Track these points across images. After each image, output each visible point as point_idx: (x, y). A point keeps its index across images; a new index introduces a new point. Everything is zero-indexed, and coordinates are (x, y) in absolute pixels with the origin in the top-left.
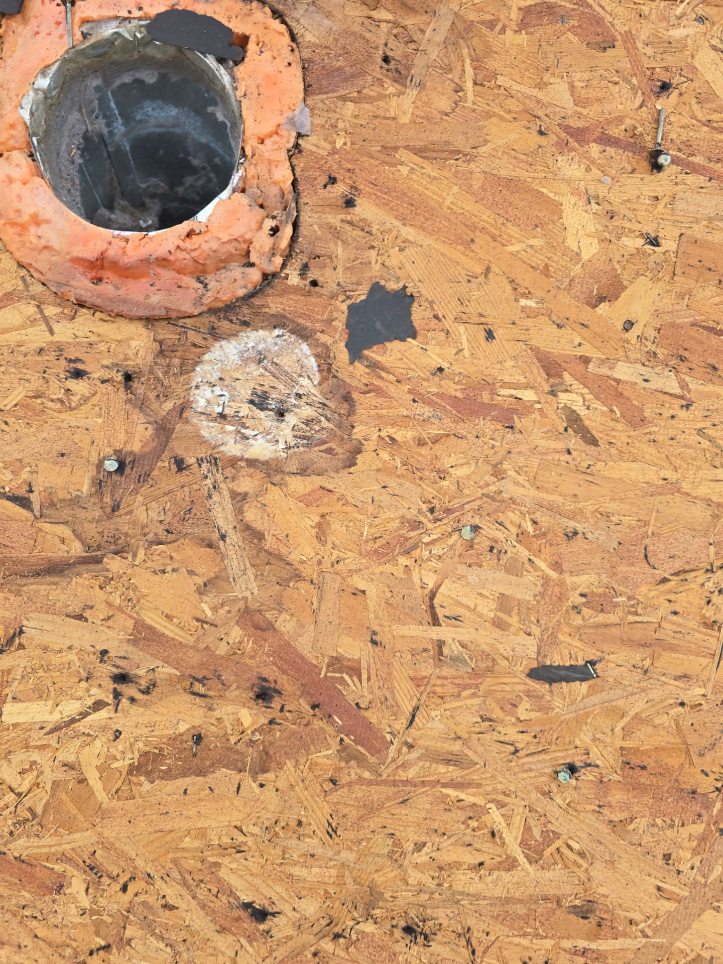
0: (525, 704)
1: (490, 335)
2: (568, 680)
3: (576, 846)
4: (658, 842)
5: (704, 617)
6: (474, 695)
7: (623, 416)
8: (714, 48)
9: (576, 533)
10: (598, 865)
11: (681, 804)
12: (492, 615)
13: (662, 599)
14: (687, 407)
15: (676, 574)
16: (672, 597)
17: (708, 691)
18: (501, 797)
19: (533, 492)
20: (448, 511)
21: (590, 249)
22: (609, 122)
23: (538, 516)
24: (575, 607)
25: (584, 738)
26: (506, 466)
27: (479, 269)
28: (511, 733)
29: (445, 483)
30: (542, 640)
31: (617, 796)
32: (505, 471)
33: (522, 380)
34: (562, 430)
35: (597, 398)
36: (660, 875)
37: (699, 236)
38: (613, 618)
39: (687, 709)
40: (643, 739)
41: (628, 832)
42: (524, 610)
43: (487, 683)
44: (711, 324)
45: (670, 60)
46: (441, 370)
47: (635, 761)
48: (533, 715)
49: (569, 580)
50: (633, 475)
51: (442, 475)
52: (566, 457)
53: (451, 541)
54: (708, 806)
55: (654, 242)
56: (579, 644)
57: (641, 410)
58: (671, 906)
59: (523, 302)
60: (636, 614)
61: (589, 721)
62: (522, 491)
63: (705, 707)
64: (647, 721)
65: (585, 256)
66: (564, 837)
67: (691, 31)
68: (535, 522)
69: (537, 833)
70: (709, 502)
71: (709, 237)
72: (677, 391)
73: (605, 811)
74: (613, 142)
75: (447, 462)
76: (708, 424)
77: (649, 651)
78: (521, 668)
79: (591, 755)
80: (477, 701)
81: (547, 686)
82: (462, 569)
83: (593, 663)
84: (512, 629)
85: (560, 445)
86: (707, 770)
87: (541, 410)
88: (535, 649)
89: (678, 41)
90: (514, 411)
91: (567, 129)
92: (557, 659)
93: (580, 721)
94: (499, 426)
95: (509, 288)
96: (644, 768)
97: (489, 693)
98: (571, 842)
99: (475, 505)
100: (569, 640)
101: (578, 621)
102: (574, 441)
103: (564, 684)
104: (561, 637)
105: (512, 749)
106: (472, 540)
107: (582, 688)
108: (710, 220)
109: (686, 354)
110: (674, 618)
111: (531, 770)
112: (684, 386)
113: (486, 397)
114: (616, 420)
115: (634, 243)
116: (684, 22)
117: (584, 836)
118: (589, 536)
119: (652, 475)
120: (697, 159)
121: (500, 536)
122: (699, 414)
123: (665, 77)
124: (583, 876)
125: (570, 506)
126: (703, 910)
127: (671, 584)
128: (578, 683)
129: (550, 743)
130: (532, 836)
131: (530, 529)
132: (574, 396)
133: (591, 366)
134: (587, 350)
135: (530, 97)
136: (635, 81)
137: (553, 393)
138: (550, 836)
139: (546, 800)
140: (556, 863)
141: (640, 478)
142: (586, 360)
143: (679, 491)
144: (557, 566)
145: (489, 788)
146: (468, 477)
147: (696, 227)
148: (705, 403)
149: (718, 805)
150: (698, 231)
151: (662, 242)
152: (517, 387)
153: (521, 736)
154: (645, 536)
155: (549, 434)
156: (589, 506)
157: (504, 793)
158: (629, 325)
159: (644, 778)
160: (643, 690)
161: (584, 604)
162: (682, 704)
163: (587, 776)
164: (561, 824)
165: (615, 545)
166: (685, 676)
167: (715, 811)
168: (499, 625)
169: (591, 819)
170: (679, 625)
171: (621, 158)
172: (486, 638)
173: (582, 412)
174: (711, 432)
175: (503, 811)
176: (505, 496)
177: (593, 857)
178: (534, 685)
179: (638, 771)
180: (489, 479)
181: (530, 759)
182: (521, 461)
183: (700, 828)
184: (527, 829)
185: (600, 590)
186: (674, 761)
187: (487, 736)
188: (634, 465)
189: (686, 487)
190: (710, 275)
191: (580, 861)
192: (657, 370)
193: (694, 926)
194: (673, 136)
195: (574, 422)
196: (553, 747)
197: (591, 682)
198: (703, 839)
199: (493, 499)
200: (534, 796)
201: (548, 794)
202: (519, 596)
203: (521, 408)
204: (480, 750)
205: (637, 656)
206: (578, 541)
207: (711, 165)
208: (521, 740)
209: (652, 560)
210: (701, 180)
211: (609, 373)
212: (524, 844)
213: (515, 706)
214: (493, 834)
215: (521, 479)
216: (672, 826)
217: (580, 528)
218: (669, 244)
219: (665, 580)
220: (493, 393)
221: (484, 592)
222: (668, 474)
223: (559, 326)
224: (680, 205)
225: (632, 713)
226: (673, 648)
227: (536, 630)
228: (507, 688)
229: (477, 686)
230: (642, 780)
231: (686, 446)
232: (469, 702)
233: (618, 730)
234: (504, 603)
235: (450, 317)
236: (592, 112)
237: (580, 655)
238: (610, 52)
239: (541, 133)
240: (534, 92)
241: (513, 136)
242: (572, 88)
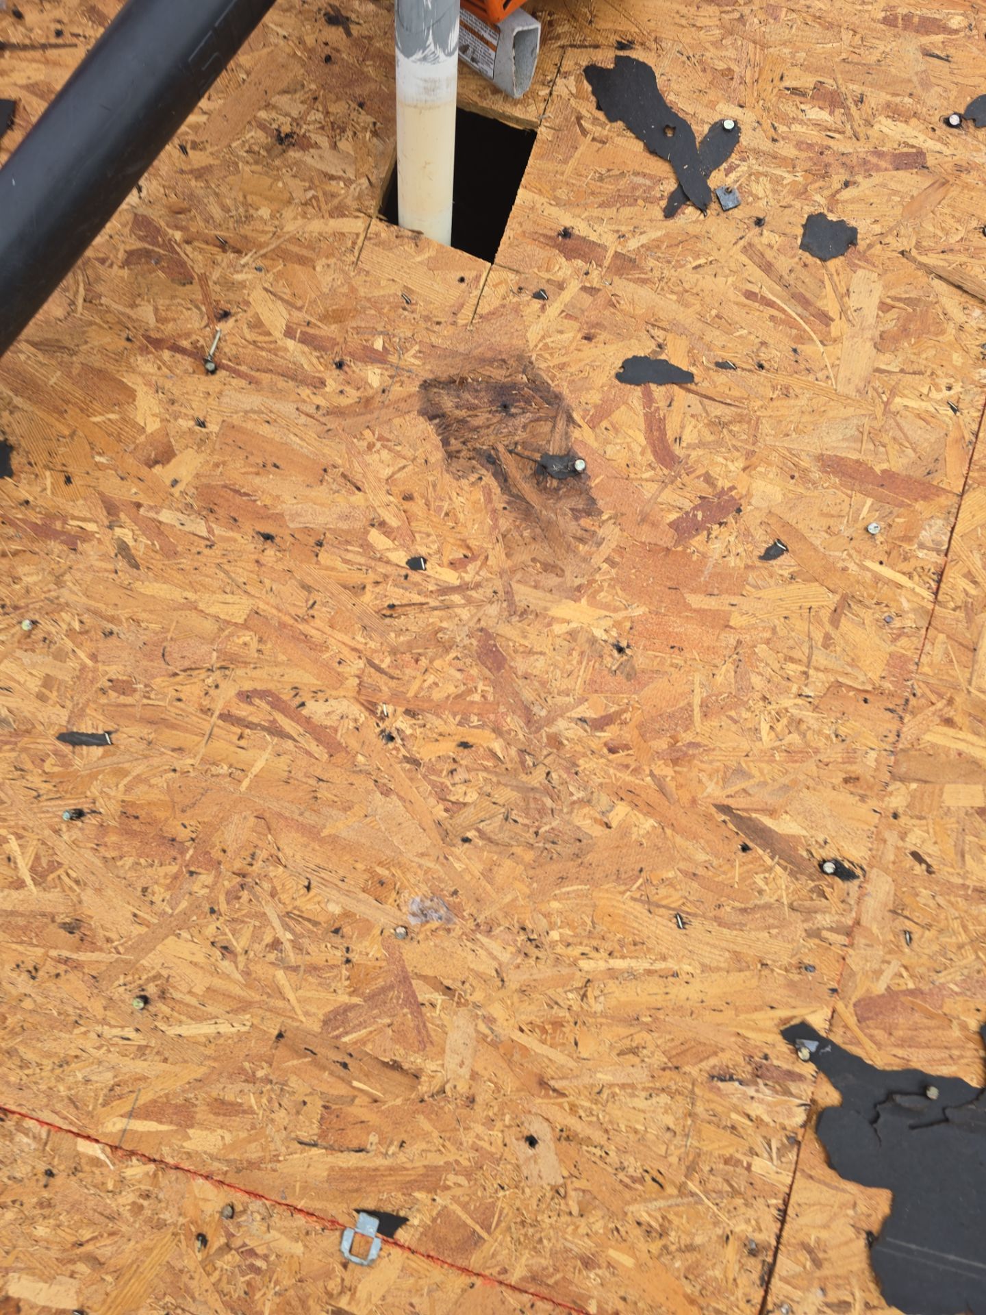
0: (51, 760)
1: (68, 480)
2: (88, 744)
3: (74, 875)
4: (138, 877)
5: (201, 705)
6: (13, 750)
7: (161, 549)
8: (266, 290)
9: (111, 633)
10: (89, 891)
11: (163, 848)
12: (37, 689)
13: (171, 689)
14: (211, 547)
15: (185, 671)
16: (179, 688)
17: (196, 761)
18: (21, 831)
19: (84, 599)
20: (16, 608)
21: (153, 426)
22: (180, 336)
23: (85, 618)
24: (102, 689)
25: (94, 790)
26: (67, 577)
27: (67, 432)
28: (36, 780)
29: (17, 587)
30: (72, 712)
31: (112, 838)
32: (65, 582)
33: (89, 516)
34: (113, 555)
35: (144, 534)
36: (136, 904)
37: (236, 423)
38: (129, 700)
39: (178, 774)
40: (141, 794)
41: (117, 867)
42: (63, 689)
43: (24, 741)
44: (237, 487)
45: (231, 296)
46: (27, 502)
47: (131, 811)
48: (56, 769)
49: (101, 667)
50: (162, 593)
51: (16, 580)
52: (114, 576)
53: (13, 631)
54: (183, 852)
55: (202, 424)
56: (101, 718)
57: (176, 546)
58: (143, 930)
59: (98, 459)
60: (149, 698)
61: (100, 777)
62: (75, 598)
63: (192, 774)
64: (146, 781)
65: (149, 430)
66: (66, 867)
67: (250, 276)
68: (81, 622)
69: (44, 862)
70: (217, 619)
71: (244, 425)
72: (205, 534)
73: (102, 849)
74: (183, 351)
75: (21, 570)
76: (225, 561)
77: (154, 727)
78: (53, 732)
79: (97, 804)
80: (14, 754)
81: (71, 748)
82: (19, 653)
83: (109, 733)
84: (51, 702)
85: (110, 567)
86: (186, 823)
87: (99, 540)
88: (66, 718)
89: (240, 283)
90: (77, 537)
91: (148, 338)
92: (86, 727)
93: (93, 776)
94: (65, 548)
95: (87, 447)
96: (137, 818)
97: (25, 750)
98: (70, 872)
99: (37, 606)
100: (94, 714)
101: (103, 700)
102: (121, 564)
103: (84, 747)
104: (88, 711)
105: (35, 794)
106: (30, 631)
107: (97, 751)
108: (246, 412)
109: (216, 508)
110: (179, 704)
111: (48, 812)
112: (210, 531)
113: (58, 525)
114: (156, 552)
115: (186, 424)
116: (246, 269)
117: (82, 867)
118: (122, 636)
119: (177, 595)
120: (243, 368)
121: (53, 630)
122: (219, 553)
123: (227, 307)
124: (75, 899)
125: (111, 612)
126: (167, 936)
127: (178, 679)
128: (95, 747)
129: (66, 792)
130: (40, 864)
131: (77, 626)
132: (126, 531)
133: (142, 511)
134: (141, 498)
135: (123, 314)
136: (204, 309)
137: (110, 527)
138: (54, 866)
139: (55, 837)
140: (55, 887)
141: (168, 596)
142: (139, 505)
143: (196, 608)
144: (93, 657)
145: (12, 823)
146: (35, 584)
147: (235, 416)
148: (226, 545)
149: (191, 852)
150: (236, 420)
151: (207, 424)
152: (84, 520)
153: (44, 785)
154: (165, 639)
155: (104, 557)
156: (123, 614)
157: (24, 828)
158: (175, 483)
159: (136, 826)
160: (146, 757)
161: (110, 688)
162: (175, 770)
163: (91, 820)
164: (64, 856)
165: (141, 644)
166: (180, 749)
167: (188, 856)
168: (41, 697)
169: (89, 854)
170: (182, 710)
171: (186, 362)
172: (28, 707)
173: (131, 543)
174: (226, 567)
175: (21, 842)
176: (62, 600)
177: (85, 884)
178: (61, 746)
179: (132, 820)
180: (53, 586)
181: (49, 803)
182: (78, 575)
183: (174, 869)
184: (37, 858)
185: (125, 678)
186: (161, 815)
187: (18, 783)
188: (165, 586)
189: (201, 606)
190: (239, 451)
191: (75, 887)
192: (192, 517)
193: (159, 947)
194: (227, 350)
195: (123, 549)
196: (68, 796)
197: (107, 747)
198: (175, 877)
199: (52, 602)
200: (47, 832)
201: (57, 832)
202: (60, 677)
203: (85, 536)
204: (10, 792)
205: (145, 731)
206: (113, 641)
207: (253, 373)
208: (44, 788)
209: (167, 658)
210: (243, 383)
211: (155, 516)
212: (33, 869)
213: (43, 761)
214: (9, 859)
215: (75, 589)
216: (152, 866)
217: (115, 629)
218: (213, 427)
219: (176, 674)
220: (65, 522)
221: (34, 672)
222: (190, 595)
223: (122, 479)
224: (225, 400)
225: (134, 774)
226: (173, 727)
227: (69, 704)
228: (40, 747)
229: (16, 743)
230: (135, 827)
231: (207, 576)
232: (7, 755)
233: (121, 786)
234: (48, 682)
235: (40, 464)
236: (169, 328)
237: (101, 726)
238: (188, 287)
239: (128, 339)
240: (128, 311)
241: (108, 340)
242: (156, 310)
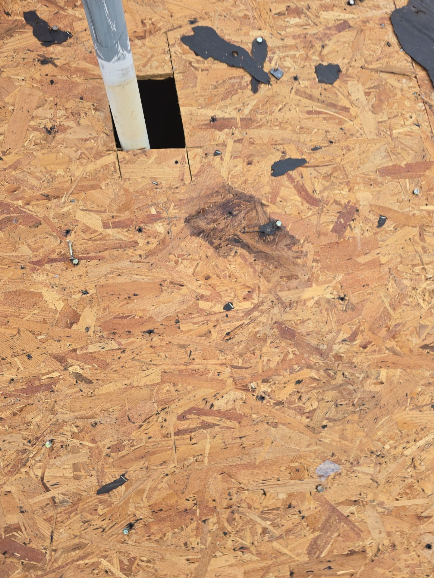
0: (100, 507)
1: (29, 357)
2: (115, 487)
3: (145, 559)
4: (179, 540)
5: (162, 434)
6: (76, 514)
7: (99, 366)
8: (82, 210)
9: (96, 423)
10: (157, 562)
11: (183, 518)
12: (72, 475)
13: (142, 435)
14: (124, 351)
15: (145, 421)
16: (146, 432)
17: (176, 464)
18: (104, 554)
19: (72, 414)
20: (37, 439)
21: (60, 306)
22: (49, 254)
23: (78, 423)
24: (107, 455)
25: (131, 509)
26: (56, 407)
27: (15, 332)
28: (98, 523)
29: (32, 427)
30: (98, 476)
31: (154, 528)
32: (56, 411)
33: (50, 369)
34: (75, 383)
35: (86, 363)
36: (185, 554)
37: (103, 284)
38: (124, 452)
39: (170, 476)
40: (156, 497)
41: (165, 541)
42: (86, 466)
43: (80, 506)
44: (121, 315)
45: (66, 221)
46: (13, 380)
47: (156, 509)
48: (105, 510)
49: (100, 444)
50: (111, 389)
51: (29, 424)
52: (81, 393)
53: (42, 451)
54: (194, 513)
55: (86, 293)
56: (114, 470)
57: (105, 361)
58: (196, 565)
59: (39, 338)
60: (134, 446)
61: (131, 501)
62: (67, 416)
63: (177, 472)
64: (156, 489)
65: (59, 309)
66: (138, 557)
67: (70, 207)
68: (77, 427)
69: (126, 562)
70: (147, 386)
71: (108, 282)
72: (118, 347)
73: (152, 537)
74: (55, 260)
75: (28, 418)
76: (135, 355)
77: (145, 459)
78: (93, 492)
79: (137, 516)
80: (78, 516)
81: (107, 495)
82: (52, 461)
83: (123, 475)
84: (83, 477)
85: (77, 389)
86: (188, 498)
87: (63, 379)
88: (96, 481)
89: (67, 213)
90: (52, 384)
91: (33, 263)
92: (108, 480)
93: (127, 503)
94: (47, 393)
95: (31, 334)
96: (161, 510)
97: (83, 510)
98: (142, 558)
99: (48, 431)
100: (110, 470)
101: (111, 460)
102: (82, 385)
103: (114, 490)
104: (106, 470)
105: (101, 530)
106: (52, 447)
107: (122, 488)
108: (105, 275)
109: (115, 331)
110: (151, 440)
111: (113, 535)
112: (119, 344)
113: (37, 383)
114: (97, 369)
115: (77, 296)
116: (66, 204)
117: (147, 552)
118: (102, 422)
119: (120, 385)
120: (92, 254)
121: (64, 439)
122: (130, 352)
123: (67, 228)
124: (153, 571)
125: (90, 413)
126: (210, 560)
127: (143, 427)
128: (120, 487)
129: (117, 519)
130: (124, 564)
131: (75, 430)
132: (75, 367)
133: (78, 352)
134: (74, 346)
135: (12, 256)
136: (54, 234)
137: (66, 369)
138: (132, 561)
139: (124, 545)
140: (139, 571)
141: (115, 388)
142: (75, 350)
143: (133, 387)
144: (93, 441)
145: (98, 552)
146: (41, 420)
147: (101, 280)
148: (131, 347)
149: (198, 511)
150: (102, 281)
151: (89, 291)
152: (49, 373)
153: (103, 522)
154: (126, 411)
155: (70, 386)
156: (97, 410)
157: (105, 551)
158: (88, 329)
159: (163, 515)
160: (149, 477)
161: (111, 452)
162: (167, 475)
163: (138, 525)
164: (135, 552)
165: (115, 421)
166: (164, 462)
167: (198, 514)
168: (77, 478)
169: (147, 544)
170: (154, 442)
171: (60, 266)
172: (72, 487)
173: (81, 372)
174: (137, 358)
175: (107, 559)
176: (60, 421)
177: (154, 560)
178: (101, 497)
179: (159, 513)
180: (51, 417)
181: (111, 530)
182: (62, 403)
183: (194, 525)
184: (121, 562)
185: (115, 443)
186: (172, 501)
187: (89, 529)
188: (111, 384)
189: (135, 384)
190: (113, 297)
191: (149, 565)
192: (106, 342)
193: (209, 569)
194: (78, 249)
195: (79, 377)
196: (119, 520)
197: (126, 484)
198: (197, 528)
199: (55, 425)
200: (119, 545)
201: (124, 542)
202: (81, 461)
203: (54, 381)
204: (87, 537)
205: (141, 464)
206: (99, 427)
207: (98, 254)
208: (104, 524)
209: (132, 420)
210: (96, 262)
211: (87, 351)
212: (122, 569)
213: (96, 510)
214: (107, 572)
215: (64, 411)
216: (182, 530)
217: (97, 420)
218: (92, 291)
219: (141, 426)
220: (39, 380)
221: (65, 467)
222: (127, 382)
223: (59, 341)
224: (90, 275)
225: (147, 489)
226: (154, 453)
227: (94, 473)
228: (90, 504)
229: (76, 510)
230: (163, 516)
231: (130, 367)
232: (75, 518)
233: (144, 499)
234: (76, 467)
235: (9, 357)
236: (41, 252)
237: (117, 474)
238: (40, 227)
239: (22, 268)
240: (14, 253)
241: (11, 274)
242: (29, 246)
